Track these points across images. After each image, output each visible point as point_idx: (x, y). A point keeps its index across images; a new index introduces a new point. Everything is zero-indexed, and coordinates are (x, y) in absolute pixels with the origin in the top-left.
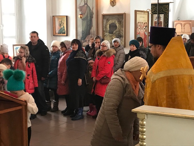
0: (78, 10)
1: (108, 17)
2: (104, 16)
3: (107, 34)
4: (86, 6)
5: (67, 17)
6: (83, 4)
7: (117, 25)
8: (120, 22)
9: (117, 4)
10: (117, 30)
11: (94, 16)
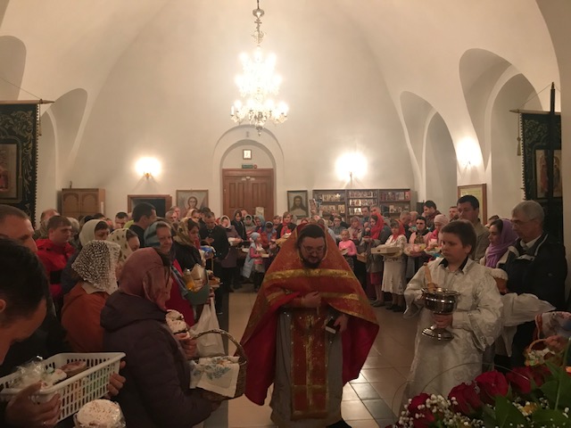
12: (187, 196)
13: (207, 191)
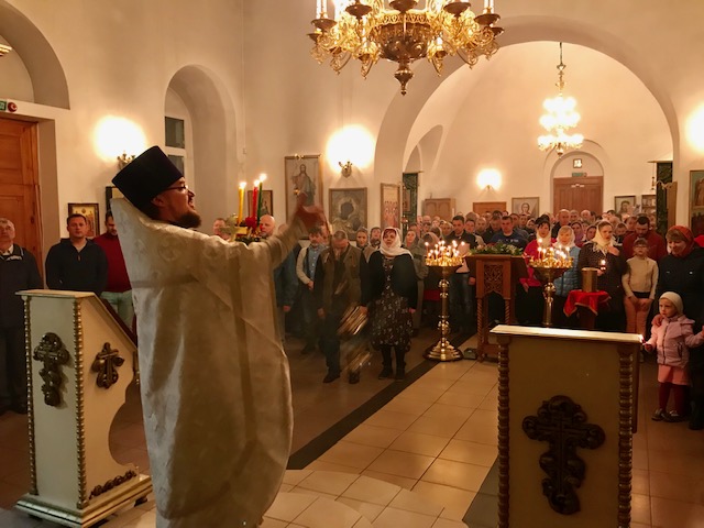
0: (290, 182)
1: (339, 193)
2: (331, 191)
3: (338, 219)
4: (303, 175)
5: (271, 192)
6: (298, 172)
7: (354, 206)
8: (358, 201)
9: (353, 174)
10: (354, 213)
11: (317, 191)
12: (521, 203)
13: (538, 198)
